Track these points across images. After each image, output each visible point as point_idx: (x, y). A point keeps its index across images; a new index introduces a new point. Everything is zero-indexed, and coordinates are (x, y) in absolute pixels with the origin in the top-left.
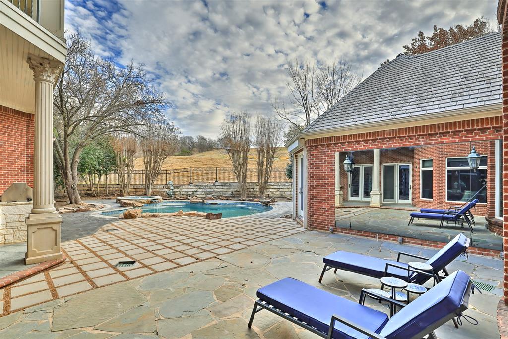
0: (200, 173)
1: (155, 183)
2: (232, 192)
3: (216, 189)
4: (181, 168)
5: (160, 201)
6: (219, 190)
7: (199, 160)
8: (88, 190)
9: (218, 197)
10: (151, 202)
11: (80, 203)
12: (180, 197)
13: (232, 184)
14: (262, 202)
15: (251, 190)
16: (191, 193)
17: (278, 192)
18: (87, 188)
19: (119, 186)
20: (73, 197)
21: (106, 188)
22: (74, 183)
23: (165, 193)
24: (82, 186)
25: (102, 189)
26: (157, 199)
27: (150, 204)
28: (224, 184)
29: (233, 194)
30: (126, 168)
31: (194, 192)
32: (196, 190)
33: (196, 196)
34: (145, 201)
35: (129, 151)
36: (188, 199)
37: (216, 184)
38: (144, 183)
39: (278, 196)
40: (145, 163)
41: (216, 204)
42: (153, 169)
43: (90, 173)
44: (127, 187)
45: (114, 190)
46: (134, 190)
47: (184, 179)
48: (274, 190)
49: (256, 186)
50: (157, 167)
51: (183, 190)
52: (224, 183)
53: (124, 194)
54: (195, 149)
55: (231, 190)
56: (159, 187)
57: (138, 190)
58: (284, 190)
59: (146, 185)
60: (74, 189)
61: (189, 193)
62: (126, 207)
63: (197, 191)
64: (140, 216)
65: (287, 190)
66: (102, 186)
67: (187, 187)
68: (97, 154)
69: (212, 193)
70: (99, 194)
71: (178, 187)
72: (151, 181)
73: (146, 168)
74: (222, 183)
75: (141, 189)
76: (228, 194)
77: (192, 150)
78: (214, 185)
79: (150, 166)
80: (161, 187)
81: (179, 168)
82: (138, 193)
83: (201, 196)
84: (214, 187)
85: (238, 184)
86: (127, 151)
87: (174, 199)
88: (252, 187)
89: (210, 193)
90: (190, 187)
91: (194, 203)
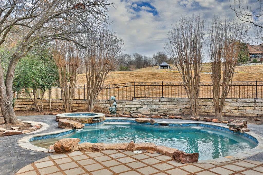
0: (142, 87)
1: (98, 97)
2: (181, 109)
3: (161, 106)
4: (123, 82)
5: (102, 120)
6: (166, 106)
7: (140, 75)
8: (33, 105)
9: (165, 115)
10: (93, 121)
11: (15, 122)
12: (123, 114)
13: (180, 100)
14: (230, 126)
15: (203, 107)
16: (134, 109)
17: (237, 110)
18: (32, 103)
19: (62, 101)
20: (8, 115)
21: (49, 103)
22: (8, 100)
23: (107, 109)
24: (27, 100)
25: (46, 104)
26: (99, 117)
27: (92, 123)
28: (171, 101)
29: (181, 112)
30: (68, 83)
31: (138, 108)
32: (139, 106)
33: (141, 113)
34: (87, 120)
35: (72, 65)
36: (133, 117)
37: (162, 100)
38: (86, 98)
39: (237, 115)
40: (87, 78)
41: (166, 125)
42: (96, 83)
43: (34, 88)
44: (69, 102)
45: (57, 104)
46: (77, 105)
47: (126, 93)
48: (232, 108)
49: (208, 103)
50: (99, 82)
51: (126, 106)
52: (170, 98)
53: (67, 110)
54: (132, 66)
55: (179, 107)
56: (101, 102)
57: (80, 105)
58: (245, 108)
59: (88, 100)
60: (8, 106)
61: (133, 109)
62: (64, 128)
63: (141, 107)
64: (77, 148)
65: (248, 108)
66: (46, 101)
67: (131, 102)
68: (39, 68)
69: (158, 110)
70: (42, 109)
71: (121, 102)
72: (93, 96)
73: (89, 83)
74: (169, 98)
75: (83, 105)
76: (176, 111)
77: (130, 67)
78: (160, 101)
79: (93, 81)
80: (103, 102)
81: (121, 82)
82: (80, 108)
83: (145, 113)
84: (159, 103)
85: (187, 100)
86: (70, 65)
87: (117, 116)
88: (204, 104)
89: (156, 110)
90: (133, 103)
91: (140, 123)
